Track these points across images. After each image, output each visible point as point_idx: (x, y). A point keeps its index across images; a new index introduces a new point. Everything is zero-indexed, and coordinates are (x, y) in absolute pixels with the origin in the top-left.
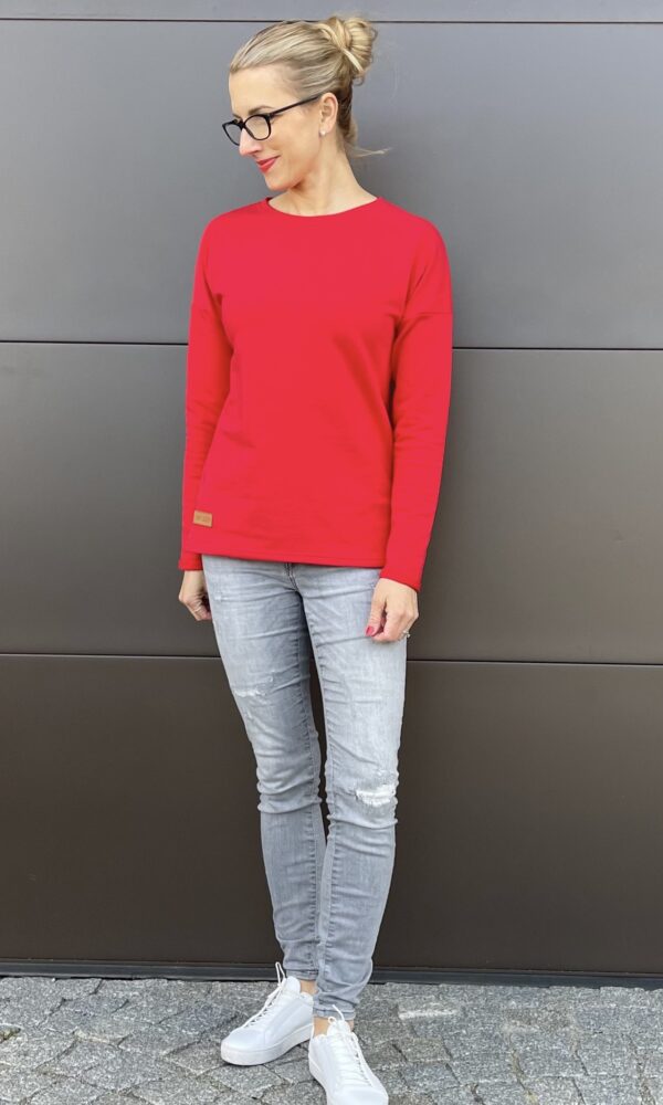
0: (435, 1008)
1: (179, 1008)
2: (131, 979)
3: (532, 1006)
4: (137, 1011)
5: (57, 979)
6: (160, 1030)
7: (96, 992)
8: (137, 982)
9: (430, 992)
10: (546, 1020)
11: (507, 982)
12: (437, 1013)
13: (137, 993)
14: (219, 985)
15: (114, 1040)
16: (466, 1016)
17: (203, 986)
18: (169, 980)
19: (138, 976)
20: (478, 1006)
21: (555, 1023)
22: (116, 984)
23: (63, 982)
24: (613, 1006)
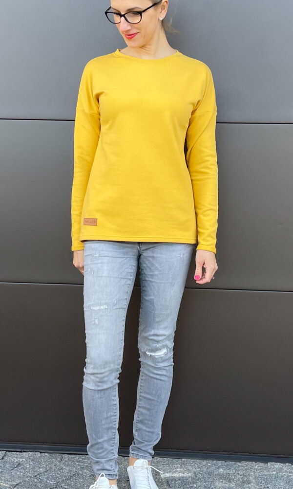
0: (180, 472)
1: (46, 469)
2: (21, 452)
3: (231, 472)
4: (24, 469)
6: (36, 480)
7: (3, 459)
8: (24, 454)
9: (177, 462)
10: (239, 480)
11: (218, 459)
12: (181, 475)
13: (24, 460)
14: (67, 456)
15: (11, 485)
16: (196, 476)
17: (59, 456)
18: (41, 452)
19: (25, 450)
20: (203, 471)
21: (243, 482)
22: (13, 454)
24: (274, 473)
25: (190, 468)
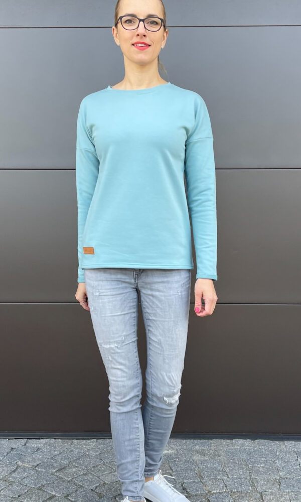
1: (60, 451)
2: (39, 439)
3: (205, 448)
4: (42, 453)
5: (9, 439)
6: (52, 461)
7: (25, 445)
8: (42, 440)
10: (211, 454)
11: (195, 438)
13: (42, 445)
14: (76, 441)
15: (33, 466)
16: (178, 453)
17: (69, 441)
18: (55, 439)
19: (42, 438)
20: (183, 448)
21: (215, 455)
22: (33, 441)
23: (11, 441)
24: (239, 447)
25: (173, 446)
